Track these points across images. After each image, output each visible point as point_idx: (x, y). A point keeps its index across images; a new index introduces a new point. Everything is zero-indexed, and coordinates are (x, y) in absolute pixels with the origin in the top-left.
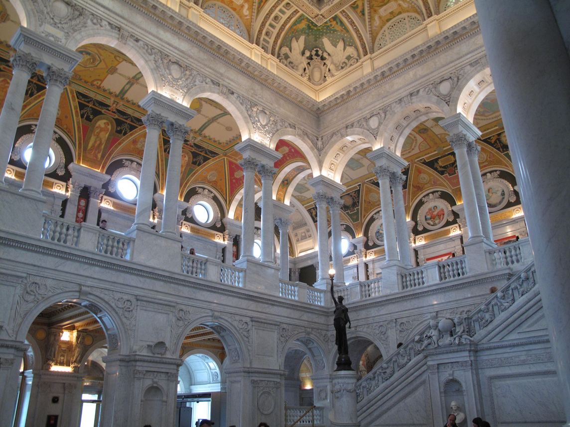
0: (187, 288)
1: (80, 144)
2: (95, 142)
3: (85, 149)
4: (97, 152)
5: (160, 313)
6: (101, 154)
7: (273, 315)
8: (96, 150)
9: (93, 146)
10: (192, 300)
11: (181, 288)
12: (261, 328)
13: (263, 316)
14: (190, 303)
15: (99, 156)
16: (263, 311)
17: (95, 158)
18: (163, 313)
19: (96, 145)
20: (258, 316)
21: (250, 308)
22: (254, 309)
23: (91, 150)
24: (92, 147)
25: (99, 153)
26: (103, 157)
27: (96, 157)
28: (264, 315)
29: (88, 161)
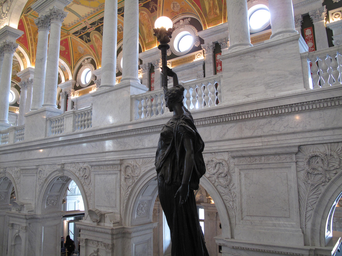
0: (133, 138)
1: (200, 14)
2: (209, 3)
3: (206, 15)
4: (214, 10)
5: (110, 174)
6: (218, 9)
7: (284, 134)
8: (213, 9)
9: (210, 8)
10: (138, 151)
11: (127, 140)
12: (253, 166)
13: (257, 143)
14: (137, 155)
15: (218, 11)
16: (255, 134)
17: (216, 16)
18: (113, 174)
19: (211, 5)
20: (246, 145)
21: (227, 137)
22: (236, 136)
23: (210, 12)
24: (209, 10)
25: (216, 9)
26: (221, 10)
27: (216, 14)
28: (259, 140)
29: (211, 22)
